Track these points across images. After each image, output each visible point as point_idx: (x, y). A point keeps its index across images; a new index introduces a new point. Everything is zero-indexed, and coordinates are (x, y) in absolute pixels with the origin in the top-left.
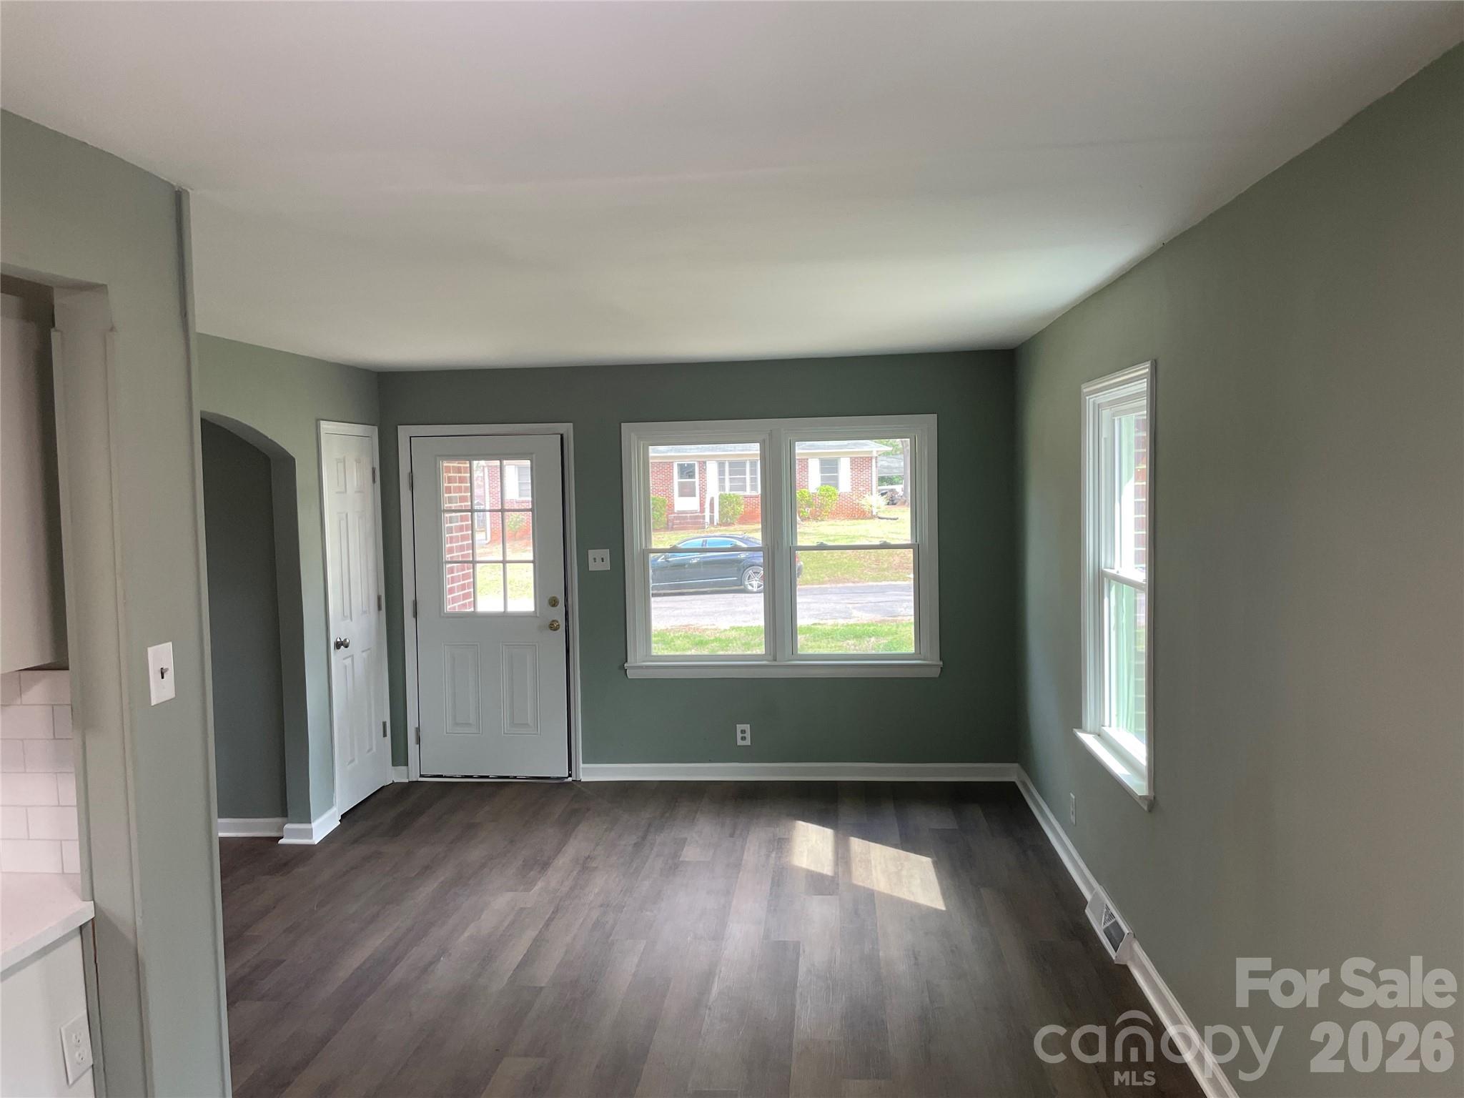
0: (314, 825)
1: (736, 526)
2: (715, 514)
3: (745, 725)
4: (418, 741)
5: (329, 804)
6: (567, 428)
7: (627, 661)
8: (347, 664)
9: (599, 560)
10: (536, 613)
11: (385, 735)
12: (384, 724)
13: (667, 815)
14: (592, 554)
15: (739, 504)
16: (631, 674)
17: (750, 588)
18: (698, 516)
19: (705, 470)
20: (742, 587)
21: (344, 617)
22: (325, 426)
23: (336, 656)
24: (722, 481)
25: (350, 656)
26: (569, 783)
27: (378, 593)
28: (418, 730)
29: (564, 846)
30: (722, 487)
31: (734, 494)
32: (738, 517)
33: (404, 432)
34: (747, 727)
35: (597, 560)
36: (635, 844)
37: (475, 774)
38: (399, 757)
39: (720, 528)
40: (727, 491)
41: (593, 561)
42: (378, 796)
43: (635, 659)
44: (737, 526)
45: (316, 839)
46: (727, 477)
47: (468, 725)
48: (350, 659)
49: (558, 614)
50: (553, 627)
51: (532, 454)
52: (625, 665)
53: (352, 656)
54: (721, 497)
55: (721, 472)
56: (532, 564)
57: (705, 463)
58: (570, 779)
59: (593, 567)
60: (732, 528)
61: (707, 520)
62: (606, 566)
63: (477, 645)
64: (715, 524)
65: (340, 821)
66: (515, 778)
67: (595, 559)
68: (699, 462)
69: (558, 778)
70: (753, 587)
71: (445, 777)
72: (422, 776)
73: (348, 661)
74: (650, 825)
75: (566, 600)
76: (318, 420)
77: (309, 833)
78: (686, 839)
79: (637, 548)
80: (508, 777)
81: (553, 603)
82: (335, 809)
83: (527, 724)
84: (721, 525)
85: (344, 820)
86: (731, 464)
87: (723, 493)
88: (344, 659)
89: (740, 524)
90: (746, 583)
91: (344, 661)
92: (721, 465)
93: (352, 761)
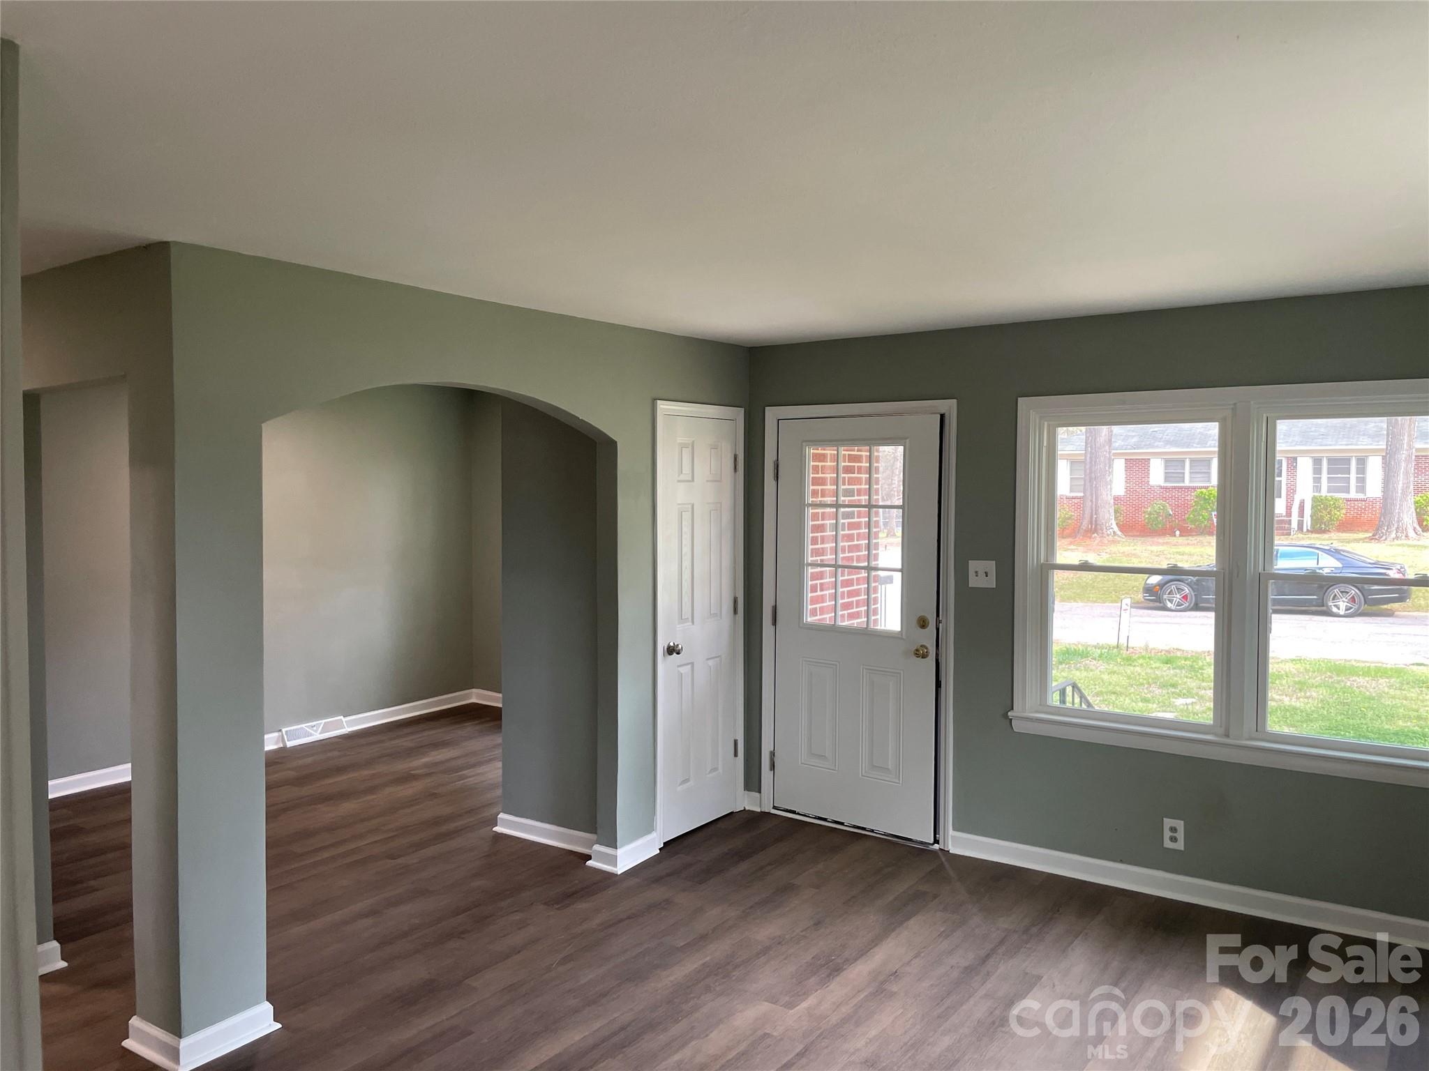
0: (620, 852)
1: (1332, 534)
2: (1305, 520)
3: (1179, 821)
4: (773, 767)
5: (649, 828)
6: (949, 406)
7: (1012, 709)
8: (682, 672)
9: (982, 574)
10: (902, 635)
11: (736, 755)
12: (736, 742)
13: (1034, 930)
14: (973, 565)
15: (1338, 508)
16: (1018, 726)
17: (1335, 610)
18: (1283, 520)
19: (1296, 467)
20: (1324, 608)
21: (682, 619)
22: (662, 406)
23: (665, 665)
24: (1317, 480)
25: (688, 664)
26: (934, 852)
27: (735, 593)
28: (773, 754)
29: (875, 946)
30: (1317, 488)
31: (1331, 497)
32: (1336, 523)
33: (771, 414)
34: (1180, 824)
35: (979, 575)
36: (966, 968)
37: (830, 817)
38: (752, 781)
39: (1310, 535)
40: (1324, 492)
41: (974, 574)
42: (720, 825)
43: (1026, 709)
44: (1334, 535)
45: (620, 869)
46: (1325, 476)
47: (822, 757)
48: (689, 666)
49: (927, 638)
50: (920, 653)
51: (906, 439)
52: (1009, 714)
53: (692, 664)
54: (1314, 499)
55: (1317, 470)
56: (900, 573)
57: (1295, 459)
58: (936, 846)
59: (974, 582)
60: (1326, 536)
61: (1294, 525)
62: (991, 583)
63: (836, 665)
64: (1305, 530)
65: (660, 849)
66: (872, 831)
67: (976, 572)
68: (1288, 458)
69: (922, 843)
70: (1339, 609)
71: (798, 814)
72: (774, 808)
73: (685, 670)
74: (1002, 942)
75: (938, 622)
76: (654, 400)
77: (613, 860)
78: (1039, 978)
79: (1032, 562)
80: (864, 829)
81: (923, 623)
82: (654, 835)
83: (888, 769)
84: (1312, 532)
85: (663, 851)
86: (1330, 461)
87: (1316, 494)
88: (679, 666)
89: (1339, 532)
90: (1330, 604)
91: (679, 669)
92: (1317, 462)
93: (685, 781)
